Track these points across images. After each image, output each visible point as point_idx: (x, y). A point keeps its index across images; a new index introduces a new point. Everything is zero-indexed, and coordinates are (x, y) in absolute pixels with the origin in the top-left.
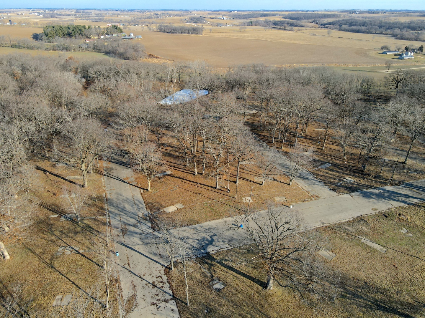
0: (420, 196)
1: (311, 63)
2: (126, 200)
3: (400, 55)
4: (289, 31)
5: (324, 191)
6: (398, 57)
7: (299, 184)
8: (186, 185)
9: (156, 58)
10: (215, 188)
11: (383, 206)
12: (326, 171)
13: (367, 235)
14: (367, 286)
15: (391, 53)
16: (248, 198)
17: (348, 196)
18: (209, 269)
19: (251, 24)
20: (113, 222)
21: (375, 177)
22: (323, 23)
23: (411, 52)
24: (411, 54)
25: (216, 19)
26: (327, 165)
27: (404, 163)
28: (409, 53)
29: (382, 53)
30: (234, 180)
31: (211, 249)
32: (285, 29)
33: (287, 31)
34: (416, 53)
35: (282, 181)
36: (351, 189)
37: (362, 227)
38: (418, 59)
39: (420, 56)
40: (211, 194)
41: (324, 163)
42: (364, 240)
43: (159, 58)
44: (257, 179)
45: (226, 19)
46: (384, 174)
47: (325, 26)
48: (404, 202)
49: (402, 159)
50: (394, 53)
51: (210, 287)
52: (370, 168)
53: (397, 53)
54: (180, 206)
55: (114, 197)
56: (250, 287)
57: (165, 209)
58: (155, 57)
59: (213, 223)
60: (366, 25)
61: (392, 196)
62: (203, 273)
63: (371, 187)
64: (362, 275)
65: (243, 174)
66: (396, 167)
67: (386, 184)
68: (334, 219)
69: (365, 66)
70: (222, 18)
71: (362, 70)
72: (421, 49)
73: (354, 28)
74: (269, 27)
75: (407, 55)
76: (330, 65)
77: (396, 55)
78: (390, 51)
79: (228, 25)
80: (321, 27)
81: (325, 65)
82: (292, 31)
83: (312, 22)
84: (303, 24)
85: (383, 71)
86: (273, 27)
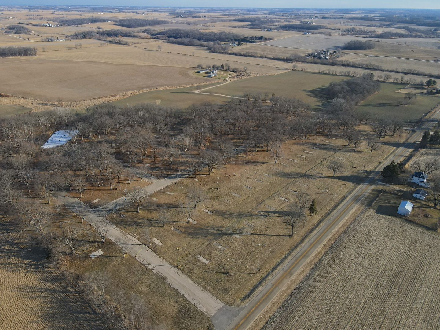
0: (189, 174)
2: (73, 203)
3: (209, 73)
4: (125, 46)
5: (155, 180)
6: (208, 75)
7: (145, 180)
8: (97, 191)
9: (6, 96)
10: (111, 189)
11: (175, 180)
12: (156, 172)
13: (169, 191)
14: (167, 204)
15: (204, 72)
16: (126, 190)
17: (164, 180)
18: (118, 213)
19: (84, 35)
20: (74, 211)
21: (175, 170)
22: (153, 33)
24: (216, 72)
25: (40, 26)
26: (156, 169)
27: (188, 161)
28: (215, 71)
29: (198, 72)
30: (118, 184)
31: (117, 208)
32: (120, 43)
33: (123, 46)
34: (220, 70)
35: (138, 180)
36: (165, 177)
37: (168, 189)
38: (221, 76)
39: (222, 73)
40: (110, 192)
41: (155, 168)
42: (168, 193)
43: (8, 96)
44: (127, 182)
45: (52, 26)
46: (179, 168)
47: (156, 36)
48: (183, 177)
49: (186, 160)
50: (205, 71)
51: (121, 217)
52: (174, 167)
53: (207, 71)
54: (99, 199)
55: (66, 203)
56: (133, 214)
57: (93, 202)
58: (3, 96)
59: (115, 201)
60: (189, 36)
61: (179, 176)
62: (117, 215)
63: (173, 174)
64: (166, 202)
65: (121, 181)
66: (184, 163)
67: (178, 172)
68: (158, 189)
69: (185, 86)
70: (48, 25)
71: (183, 91)
72: (222, 66)
73: (179, 40)
74: (104, 40)
75: (213, 73)
76: (162, 88)
77: (207, 73)
78: (203, 69)
79: (60, 39)
80: (153, 38)
81: (158, 88)
82: (127, 46)
83: (145, 31)
84: (136, 34)
85: (196, 91)
86: (108, 41)
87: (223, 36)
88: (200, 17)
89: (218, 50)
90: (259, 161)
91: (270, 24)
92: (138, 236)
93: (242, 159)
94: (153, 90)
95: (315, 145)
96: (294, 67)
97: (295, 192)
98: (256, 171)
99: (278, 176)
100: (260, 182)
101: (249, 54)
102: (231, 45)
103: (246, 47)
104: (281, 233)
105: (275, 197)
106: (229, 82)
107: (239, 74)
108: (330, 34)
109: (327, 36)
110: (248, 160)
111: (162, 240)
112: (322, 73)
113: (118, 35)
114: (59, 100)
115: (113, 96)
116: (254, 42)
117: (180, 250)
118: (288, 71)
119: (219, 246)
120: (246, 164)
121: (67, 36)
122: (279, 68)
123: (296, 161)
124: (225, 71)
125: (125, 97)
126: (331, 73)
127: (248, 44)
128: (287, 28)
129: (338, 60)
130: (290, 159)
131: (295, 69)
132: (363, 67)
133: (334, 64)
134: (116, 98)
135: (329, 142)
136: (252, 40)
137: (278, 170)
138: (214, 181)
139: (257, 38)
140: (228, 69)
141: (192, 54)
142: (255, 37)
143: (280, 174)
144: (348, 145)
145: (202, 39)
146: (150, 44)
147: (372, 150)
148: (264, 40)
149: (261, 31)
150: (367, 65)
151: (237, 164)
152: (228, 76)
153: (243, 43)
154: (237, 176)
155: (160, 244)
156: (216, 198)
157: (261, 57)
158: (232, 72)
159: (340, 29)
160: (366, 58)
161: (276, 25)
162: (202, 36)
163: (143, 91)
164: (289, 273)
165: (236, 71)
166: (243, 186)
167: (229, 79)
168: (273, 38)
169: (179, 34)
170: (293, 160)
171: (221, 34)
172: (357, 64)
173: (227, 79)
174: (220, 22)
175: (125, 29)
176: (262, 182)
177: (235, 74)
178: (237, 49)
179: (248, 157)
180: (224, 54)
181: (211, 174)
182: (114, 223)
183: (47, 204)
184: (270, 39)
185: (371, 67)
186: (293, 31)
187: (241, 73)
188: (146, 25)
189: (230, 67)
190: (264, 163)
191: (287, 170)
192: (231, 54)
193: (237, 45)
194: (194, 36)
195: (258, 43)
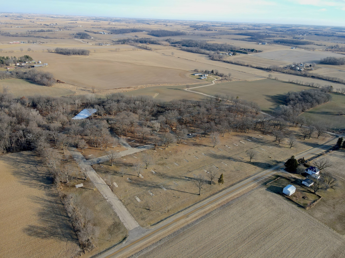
0: (152, 147)
1: (154, 83)
3: (201, 76)
4: (149, 51)
5: (130, 148)
6: (200, 77)
7: (124, 147)
8: (93, 150)
9: (63, 83)
11: (142, 150)
14: (130, 164)
15: (198, 75)
16: (110, 151)
17: (135, 148)
18: (99, 165)
19: (124, 42)
21: (145, 143)
22: (173, 42)
23: (207, 74)
25: (98, 33)
28: (206, 75)
29: (193, 75)
30: (106, 147)
31: (100, 162)
32: (146, 49)
33: (148, 51)
37: (135, 155)
38: (209, 79)
39: (211, 77)
40: (100, 151)
42: (134, 157)
43: (64, 83)
44: (112, 147)
45: (106, 34)
46: (147, 142)
47: (174, 44)
51: (100, 167)
52: (144, 141)
53: (200, 74)
57: (89, 156)
58: (61, 82)
59: (100, 157)
60: (197, 46)
61: (145, 147)
63: (141, 146)
65: (108, 146)
67: (145, 145)
69: (180, 85)
70: (103, 33)
71: (177, 88)
72: (212, 72)
73: (189, 48)
74: (136, 46)
75: (204, 76)
76: (163, 85)
77: (199, 76)
78: (198, 73)
79: (108, 44)
80: (171, 46)
81: (161, 85)
82: (151, 51)
83: (166, 41)
84: (160, 42)
85: (186, 89)
86: (138, 47)
87: (223, 47)
88: (212, 30)
89: (215, 58)
90: (203, 144)
91: (267, 38)
92: (106, 180)
93: (193, 141)
94: (156, 86)
95: (250, 138)
96: (270, 75)
97: (217, 168)
98: (196, 151)
100: (197, 158)
101: (238, 63)
102: (227, 55)
103: (239, 57)
104: (194, 192)
105: (202, 169)
106: (214, 83)
107: (224, 78)
108: (314, 49)
109: (311, 52)
110: (196, 143)
111: (119, 184)
112: (291, 83)
113: (147, 42)
114: (93, 88)
115: (128, 88)
116: (246, 53)
117: (127, 191)
118: (264, 79)
119: (151, 193)
121: (113, 41)
122: (258, 76)
123: (230, 148)
124: (215, 75)
125: (136, 89)
126: (298, 83)
127: (241, 54)
128: (279, 42)
129: (309, 73)
130: (226, 146)
131: (270, 77)
132: (330, 80)
133: (305, 76)
134: (129, 90)
135: (262, 137)
136: (244, 51)
138: (167, 153)
139: (250, 50)
140: (217, 74)
141: (195, 60)
142: (248, 49)
144: (276, 141)
145: (207, 48)
146: (167, 50)
147: (291, 147)
148: (255, 52)
149: (256, 44)
150: (333, 78)
151: (187, 145)
152: (215, 79)
153: (237, 53)
154: (184, 152)
155: (117, 186)
156: (162, 164)
157: (247, 66)
158: (219, 76)
159: (325, 46)
160: (337, 72)
161: (271, 40)
162: (207, 46)
163: (149, 85)
164: (187, 216)
165: (222, 76)
166: (184, 159)
167: (214, 81)
168: (263, 51)
169: (191, 44)
170: (228, 146)
171: (222, 45)
172: (324, 77)
173: (213, 81)
174: (226, 35)
175: (154, 38)
176: (198, 158)
177: (220, 78)
178: (232, 58)
179: (197, 141)
180: (220, 61)
181: (166, 149)
182: (95, 170)
183: (63, 153)
184: (260, 51)
185: (337, 81)
186: (283, 45)
187: (226, 77)
188: (169, 35)
189: (218, 73)
190: (206, 146)
191: (219, 153)
192: (224, 61)
193: (232, 55)
194: (201, 46)
195: (249, 54)
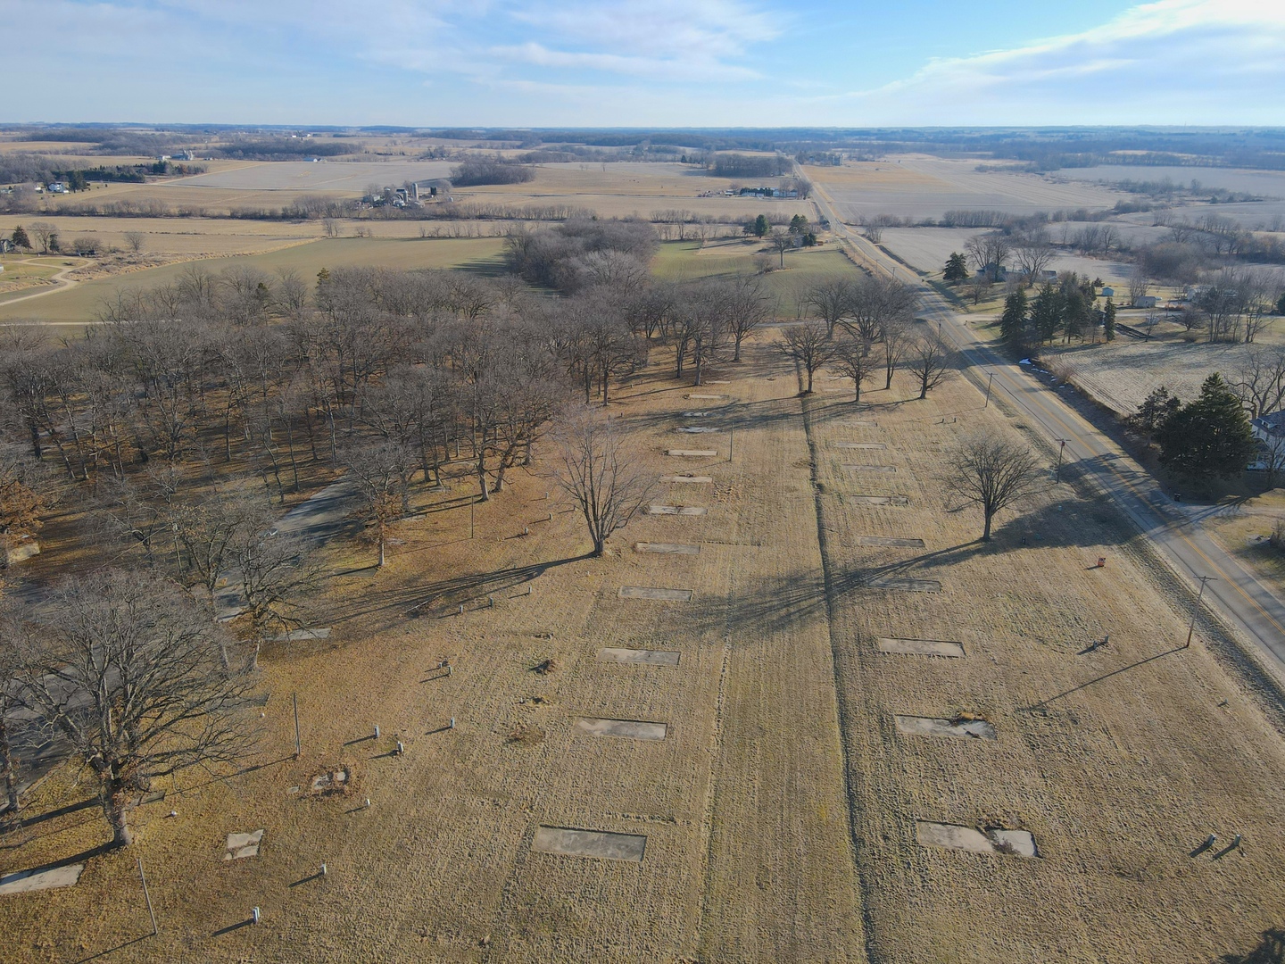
34: (11, 252)
38: (21, 271)
72: (19, 239)
90: (483, 569)
93: (358, 585)
96: (327, 230)
98: (535, 653)
99: (710, 634)
101: (131, 210)
102: (41, 192)
103: (110, 192)
105: (902, 847)
106: (71, 284)
107: (110, 258)
110: (409, 582)
112: (431, 238)
116: (136, 180)
118: (312, 240)
120: (415, 615)
122: (272, 237)
123: (697, 511)
124: (41, 253)
126: (463, 234)
127: (111, 185)
128: (240, 152)
129: (457, 209)
131: (335, 234)
133: (451, 216)
135: (719, 397)
136: (126, 174)
137: (662, 596)
139: (145, 170)
140: (54, 249)
142: (136, 166)
143: (702, 614)
148: (173, 174)
151: (351, 636)
152: (62, 277)
153: (93, 184)
157: (183, 215)
158: (77, 255)
159: (403, 154)
165: (92, 252)
170: (670, 510)
173: (58, 277)
176: (660, 732)
177: (91, 262)
178: (71, 199)
179: (397, 564)
180: (19, 215)
181: (144, 828)
184: (197, 171)
187: (119, 255)
190: (528, 573)
192: (47, 213)
193: (66, 189)
195: (155, 181)
